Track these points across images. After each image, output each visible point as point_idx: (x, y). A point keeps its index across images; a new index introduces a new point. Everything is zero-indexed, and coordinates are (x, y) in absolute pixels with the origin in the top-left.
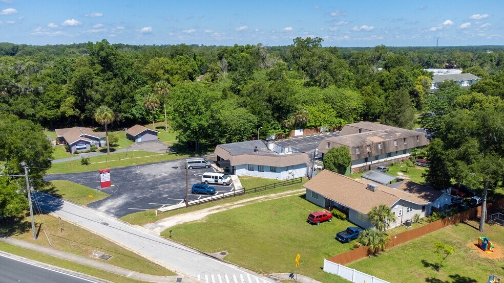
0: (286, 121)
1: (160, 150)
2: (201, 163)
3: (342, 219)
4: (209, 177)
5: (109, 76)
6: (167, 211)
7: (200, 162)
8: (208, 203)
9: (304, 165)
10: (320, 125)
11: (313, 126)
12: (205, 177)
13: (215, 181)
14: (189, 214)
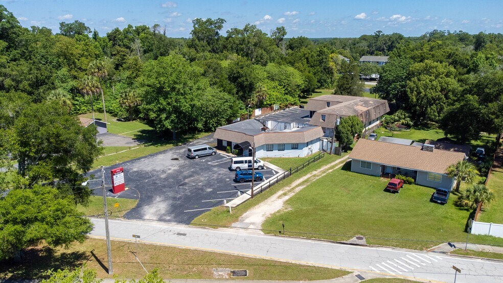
0: (249, 100)
1: (127, 143)
2: (208, 150)
3: (410, 183)
4: (241, 162)
5: (15, 56)
6: (238, 205)
7: (205, 149)
8: (267, 190)
9: (319, 140)
10: (274, 103)
11: (269, 104)
12: (236, 162)
13: (249, 166)
14: (262, 204)
